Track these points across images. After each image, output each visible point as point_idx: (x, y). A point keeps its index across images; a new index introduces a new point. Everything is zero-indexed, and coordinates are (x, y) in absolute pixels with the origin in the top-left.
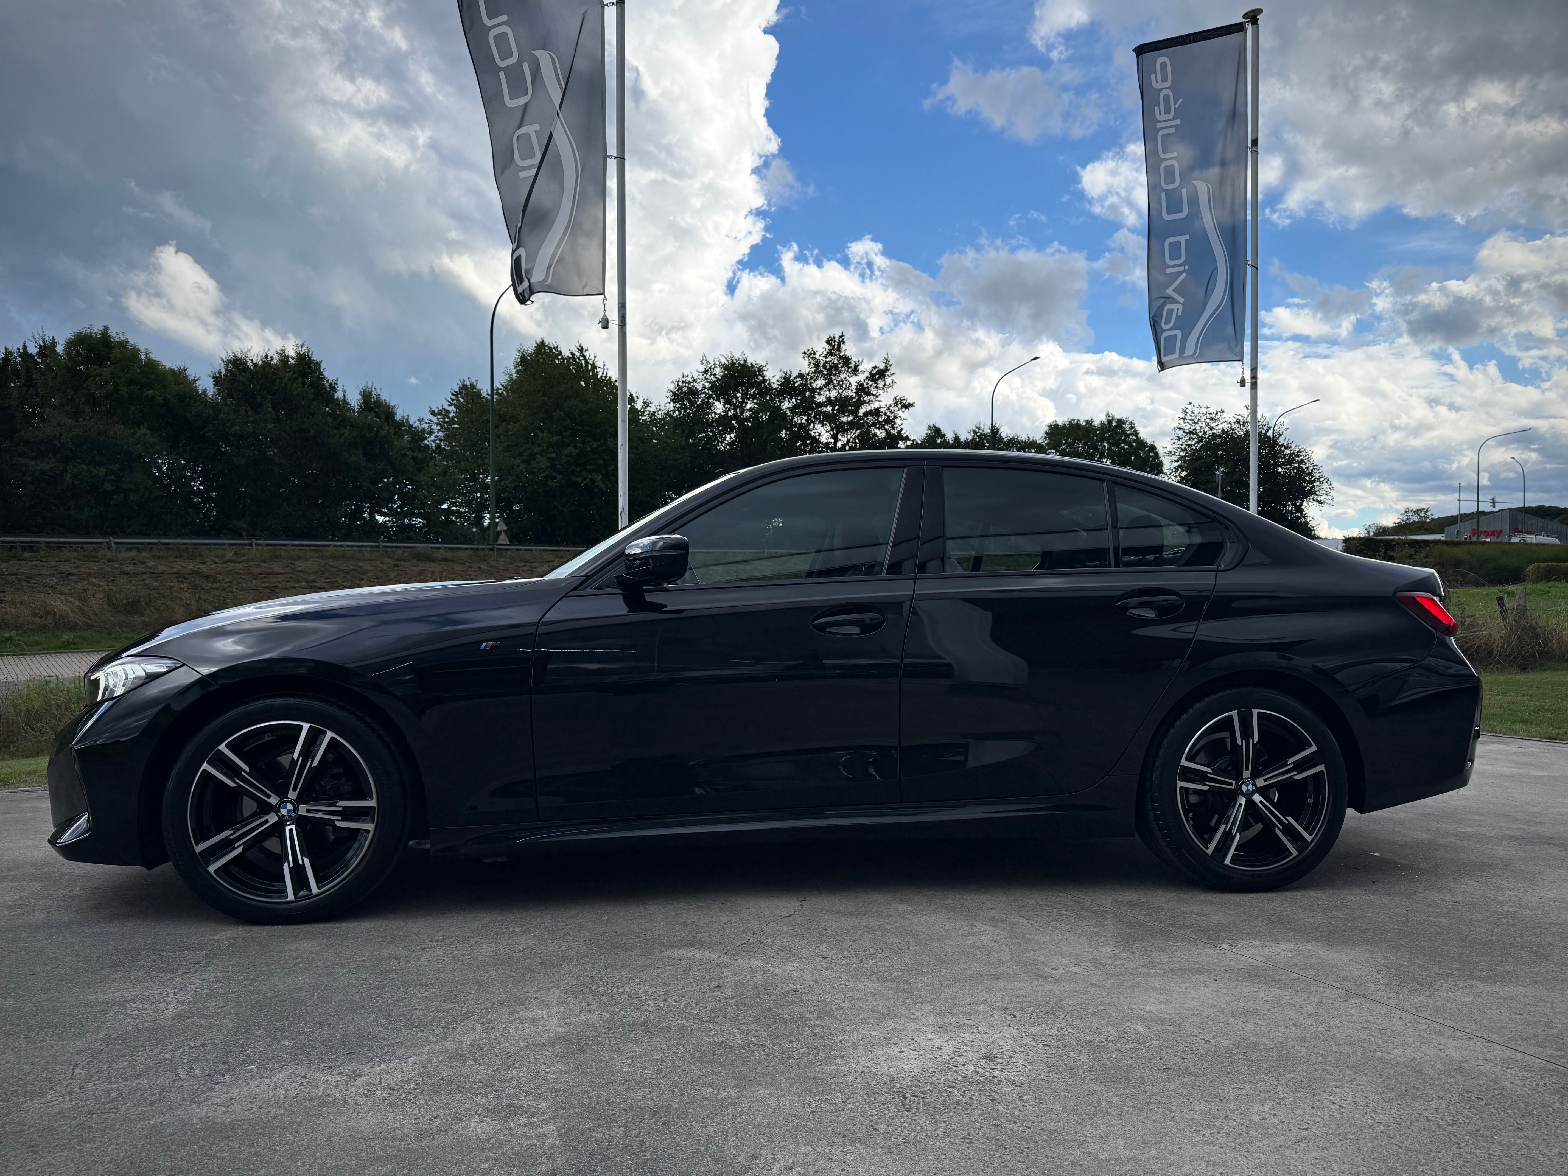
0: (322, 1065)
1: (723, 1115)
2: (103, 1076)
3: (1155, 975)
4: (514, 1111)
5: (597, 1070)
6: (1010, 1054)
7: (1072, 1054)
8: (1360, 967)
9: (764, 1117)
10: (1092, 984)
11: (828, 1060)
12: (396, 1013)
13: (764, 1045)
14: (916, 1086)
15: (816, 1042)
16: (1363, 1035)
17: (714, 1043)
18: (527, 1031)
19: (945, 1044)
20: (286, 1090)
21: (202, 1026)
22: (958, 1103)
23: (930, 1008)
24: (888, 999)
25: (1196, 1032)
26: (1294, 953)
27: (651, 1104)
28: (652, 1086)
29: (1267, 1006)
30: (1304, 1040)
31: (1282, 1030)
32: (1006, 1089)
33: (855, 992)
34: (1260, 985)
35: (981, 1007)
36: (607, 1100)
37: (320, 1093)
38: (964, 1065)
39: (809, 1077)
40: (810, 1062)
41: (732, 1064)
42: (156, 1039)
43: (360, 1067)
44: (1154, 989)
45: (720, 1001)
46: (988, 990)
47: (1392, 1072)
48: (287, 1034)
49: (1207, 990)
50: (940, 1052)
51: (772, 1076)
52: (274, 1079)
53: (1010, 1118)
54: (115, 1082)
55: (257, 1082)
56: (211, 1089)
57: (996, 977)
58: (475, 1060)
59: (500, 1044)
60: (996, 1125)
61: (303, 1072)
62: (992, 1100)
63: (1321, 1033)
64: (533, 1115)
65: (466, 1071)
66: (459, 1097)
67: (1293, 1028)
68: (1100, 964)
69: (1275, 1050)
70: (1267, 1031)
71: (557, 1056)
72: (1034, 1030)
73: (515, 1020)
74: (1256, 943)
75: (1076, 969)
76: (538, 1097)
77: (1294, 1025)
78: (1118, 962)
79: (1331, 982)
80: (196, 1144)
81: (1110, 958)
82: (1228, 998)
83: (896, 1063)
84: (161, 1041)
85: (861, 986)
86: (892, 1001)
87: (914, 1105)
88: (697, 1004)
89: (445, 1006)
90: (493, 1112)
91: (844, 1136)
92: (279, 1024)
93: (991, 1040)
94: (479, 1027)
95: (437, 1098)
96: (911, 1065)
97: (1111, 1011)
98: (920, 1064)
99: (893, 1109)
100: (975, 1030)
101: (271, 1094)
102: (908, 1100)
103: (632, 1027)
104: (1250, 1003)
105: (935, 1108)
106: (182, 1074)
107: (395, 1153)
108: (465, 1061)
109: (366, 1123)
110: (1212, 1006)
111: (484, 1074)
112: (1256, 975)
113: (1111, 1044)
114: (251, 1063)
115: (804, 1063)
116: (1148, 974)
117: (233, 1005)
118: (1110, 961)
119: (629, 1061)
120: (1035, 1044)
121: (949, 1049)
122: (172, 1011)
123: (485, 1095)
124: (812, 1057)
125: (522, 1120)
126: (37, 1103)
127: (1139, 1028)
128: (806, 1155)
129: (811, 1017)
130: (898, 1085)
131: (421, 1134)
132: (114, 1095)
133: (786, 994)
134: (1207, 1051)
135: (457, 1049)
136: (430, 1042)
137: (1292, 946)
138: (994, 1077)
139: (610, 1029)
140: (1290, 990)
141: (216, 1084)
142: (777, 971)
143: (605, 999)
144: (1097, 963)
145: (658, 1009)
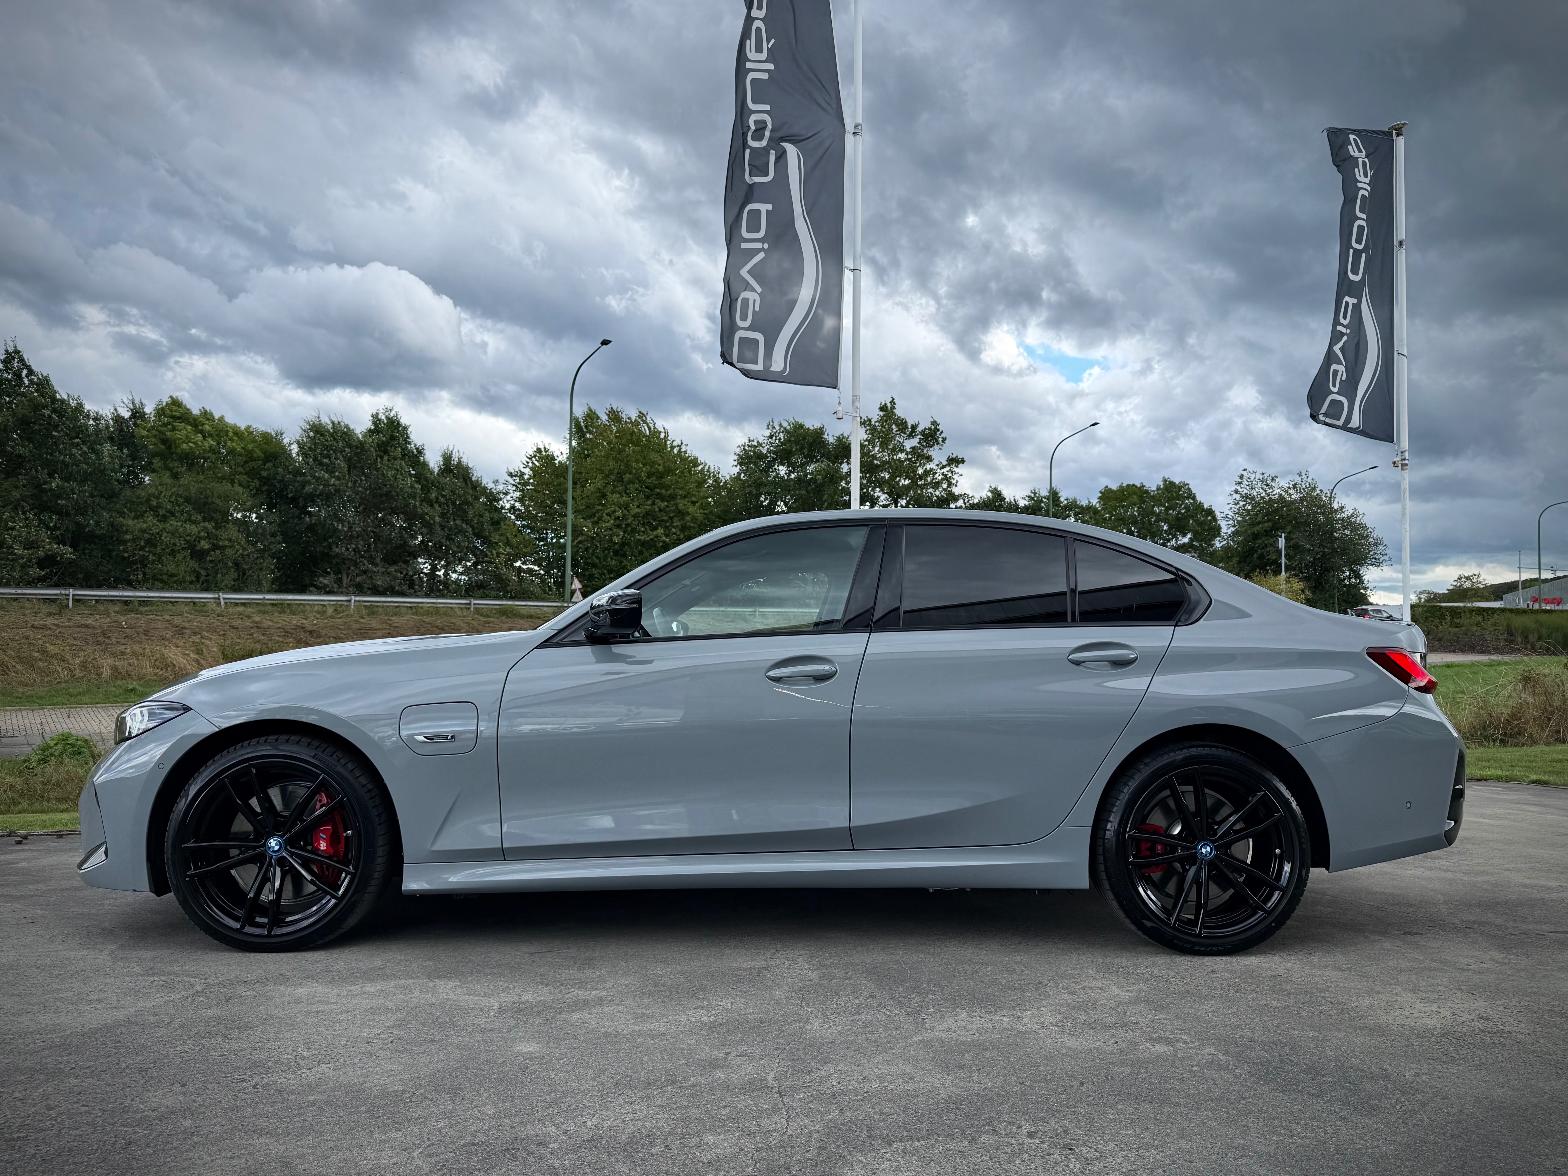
0: (983, 1011)
3: (1554, 970)
4: (1169, 1040)
6: (1498, 1016)
10: (1510, 975)
11: (1362, 1017)
12: (985, 980)
14: (1449, 1033)
15: (1338, 1006)
18: (1104, 994)
23: (1400, 988)
24: (1360, 982)
28: (1250, 1029)
32: (1520, 1036)
36: (1228, 1036)
38: (1470, 1022)
46: (1432, 977)
50: (1442, 1014)
53: (1543, 1052)
57: (1428, 969)
58: (1092, 1010)
59: (1095, 1001)
62: (1517, 1043)
64: (1186, 1043)
65: (1096, 1017)
66: (1114, 1031)
68: (1500, 962)
71: (1150, 1010)
73: (1084, 987)
75: (1485, 965)
76: (1174, 1033)
78: (1514, 961)
81: (1503, 958)
83: (1416, 1020)
84: (836, 993)
85: (1327, 973)
86: (1364, 983)
90: (1155, 1040)
93: (1472, 1008)
95: (1099, 1031)
96: (1429, 1021)
98: (1436, 1021)
100: (1453, 1002)
102: (1454, 1041)
103: (1182, 994)
105: (1479, 1045)
107: (1118, 1061)
108: (1086, 1011)
111: (1112, 1019)
116: (1547, 969)
117: (852, 972)
120: (1509, 1011)
123: (1132, 1031)
124: (1347, 1015)
125: (1182, 1045)
129: (1313, 991)
130: (1435, 1033)
135: (1068, 1004)
136: (1041, 999)
138: (1502, 1030)
143: (1134, 976)
144: (1497, 962)
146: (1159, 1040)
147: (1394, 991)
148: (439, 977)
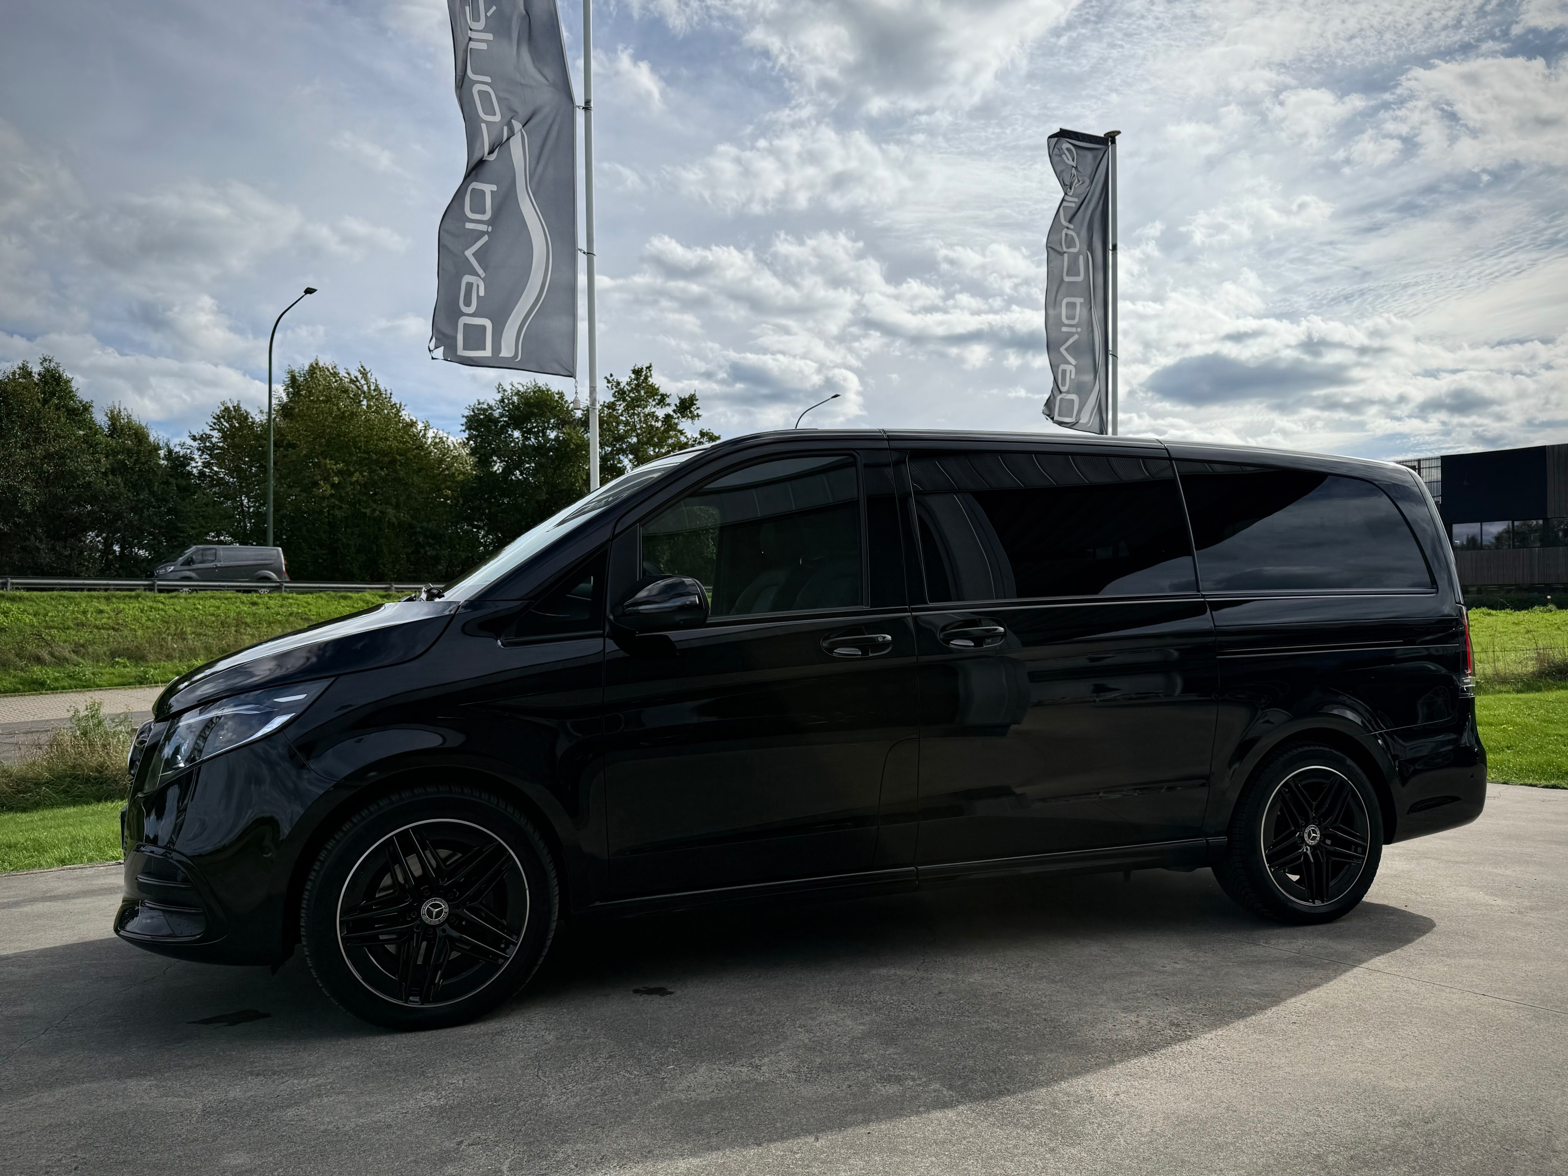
0: (723, 1062)
3: (1234, 966)
5: (921, 1050)
10: (1198, 975)
12: (725, 1025)
13: (1018, 1028)
15: (1051, 1024)
18: (838, 1030)
20: (720, 1079)
21: (590, 1044)
23: (1105, 997)
24: (1070, 994)
33: (1043, 991)
37: (748, 1079)
40: (1061, 1036)
41: (1010, 1041)
42: (569, 1055)
43: (752, 1061)
45: (954, 1002)
46: (1132, 983)
47: (1430, 1015)
48: (663, 1044)
52: (700, 1072)
54: (586, 1083)
55: (691, 1075)
56: (664, 1082)
57: (1130, 974)
58: (827, 1050)
61: (715, 1067)
65: (830, 1058)
66: (848, 1073)
68: (1191, 961)
71: (882, 1044)
73: (820, 1023)
75: (1178, 966)
76: (903, 1069)
78: (1202, 959)
81: (1193, 957)
84: (574, 1056)
85: (1042, 986)
86: (1074, 995)
88: (939, 1005)
89: (754, 1018)
90: (886, 1080)
92: (647, 1039)
95: (833, 1075)
100: (1149, 1009)
101: (714, 1082)
103: (911, 1023)
106: (627, 1075)
108: (821, 1052)
109: (806, 1093)
111: (846, 1059)
114: (667, 1065)
115: (1057, 1037)
116: (1228, 966)
117: (590, 1028)
118: (1196, 959)
119: (937, 1044)
123: (865, 1071)
124: (1059, 1033)
126: (551, 1100)
129: (1029, 1008)
132: (598, 1091)
133: (995, 995)
135: (805, 1045)
136: (779, 1042)
141: (663, 1079)
142: (971, 980)
143: (868, 1006)
144: (1188, 961)
145: (915, 1010)
146: (889, 1079)
147: (1100, 1002)
148: (130, 1077)
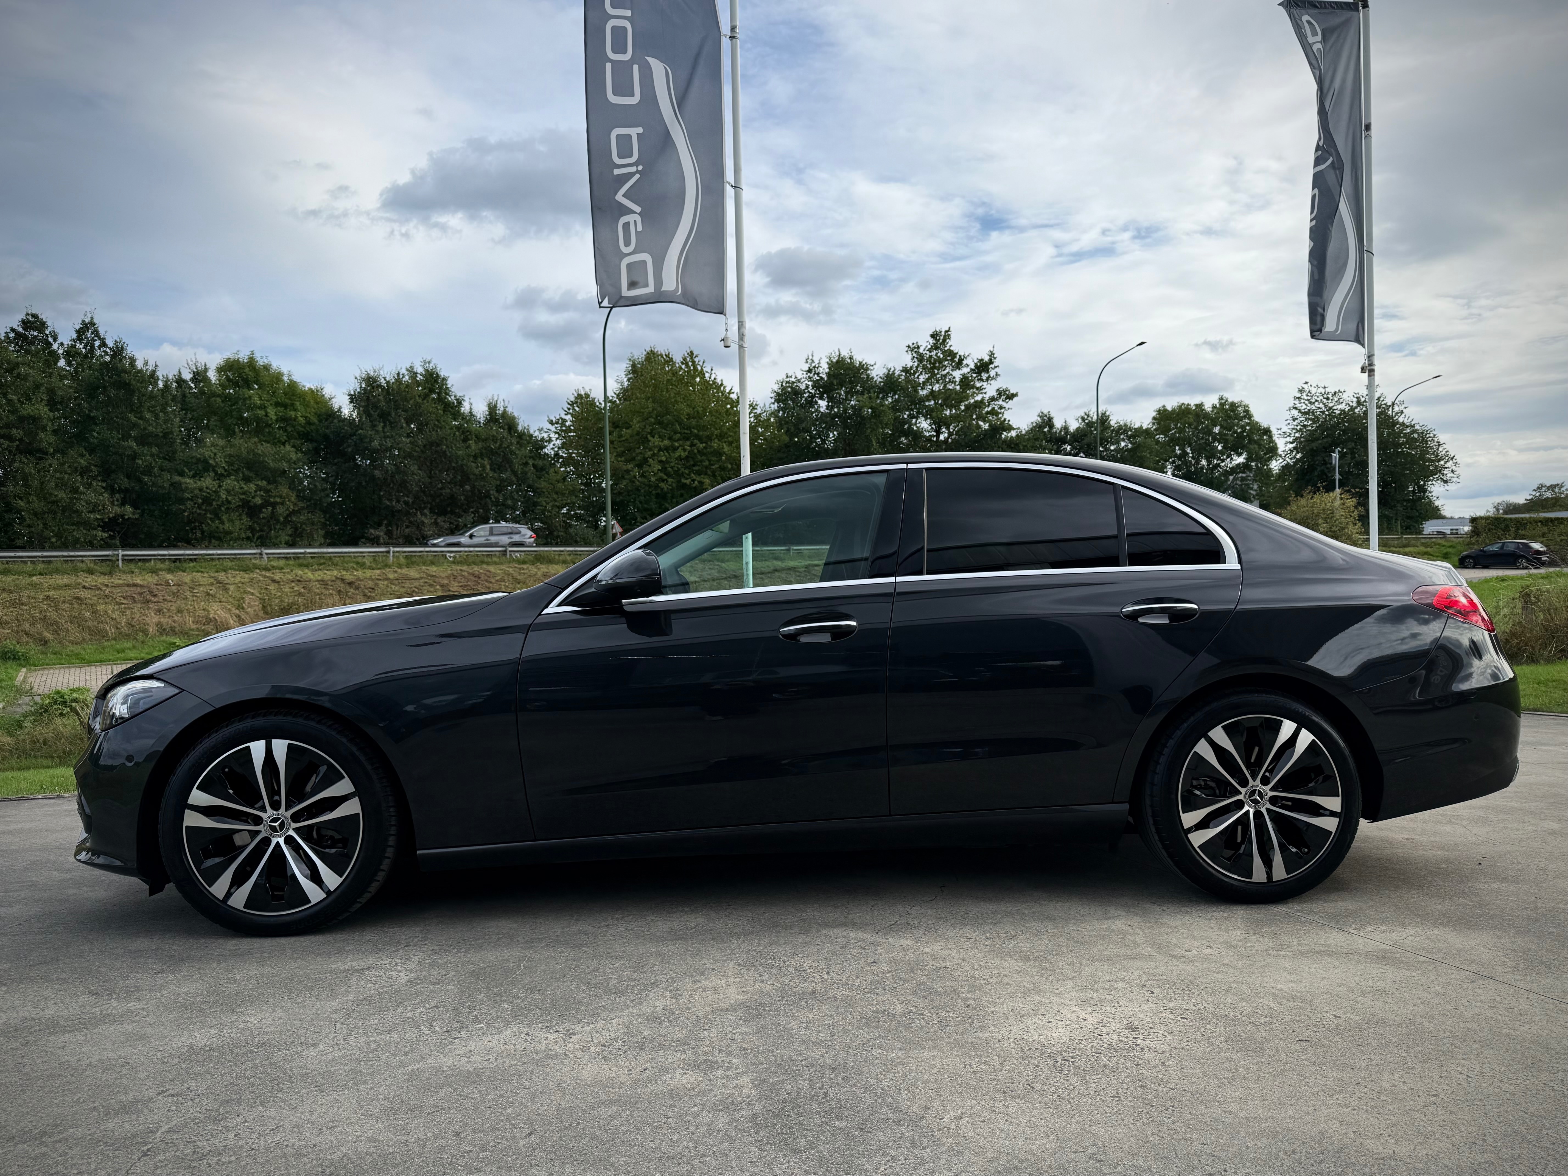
0: (540, 1025)
1: (895, 1073)
2: (360, 1031)
3: (1285, 956)
4: (711, 1065)
5: (777, 1032)
6: (1151, 1025)
7: (1208, 1027)
8: (1488, 951)
9: (931, 1075)
10: (1224, 965)
11: (982, 1028)
12: (593, 981)
13: (922, 1014)
14: (1065, 1052)
15: (970, 1012)
16: (1490, 1013)
17: (877, 1011)
18: (710, 998)
19: (1088, 1016)
20: (515, 1045)
21: (431, 991)
22: (1105, 1066)
23: (1072, 984)
24: (1032, 976)
25: (1326, 1009)
26: (1422, 938)
27: (828, 1061)
28: (828, 1047)
29: (1395, 986)
30: (1433, 1018)
31: (1410, 1007)
32: (1149, 1056)
33: (1001, 970)
34: (1388, 967)
35: (1120, 985)
36: (790, 1057)
37: (543, 1048)
38: (1108, 1034)
39: (968, 1043)
40: (966, 1029)
41: (897, 1030)
42: (396, 1001)
43: (573, 1027)
44: (1285, 969)
45: (878, 976)
46: (1125, 969)
47: (1519, 1047)
48: (504, 998)
49: (1336, 971)
50: (1085, 1023)
51: (934, 1041)
52: (503, 1035)
53: (1154, 1080)
54: (372, 1036)
55: (489, 1038)
56: (451, 1043)
57: (1133, 957)
58: (670, 1022)
59: (689, 1009)
60: (1142, 1086)
61: (525, 1030)
62: (1137, 1065)
63: (1448, 1011)
64: (728, 1069)
65: (663, 1031)
66: (661, 1053)
67: (1421, 1007)
68: (1231, 946)
69: (1404, 1025)
70: (1395, 1009)
71: (740, 1019)
72: (1170, 1005)
73: (698, 988)
74: (1384, 928)
75: (1209, 951)
76: (729, 1054)
77: (1422, 1003)
78: (1249, 945)
79: (1458, 965)
80: (451, 1087)
81: (1241, 940)
82: (1357, 979)
83: (1045, 1032)
84: (401, 1003)
85: (1006, 964)
86: (1036, 978)
87: (1065, 1068)
88: (857, 978)
89: (635, 975)
90: (695, 1066)
91: (1004, 1092)
92: (496, 990)
93: (1132, 1013)
94: (668, 994)
95: (642, 1053)
96: (1058, 1033)
97: (1245, 988)
98: (1067, 1033)
99: (1046, 1071)
100: (1116, 1004)
101: (503, 1048)
102: (1059, 1064)
103: (802, 996)
104: (1379, 984)
105: (1084, 1070)
106: (425, 1030)
107: (616, 1097)
108: (661, 1023)
109: (587, 1073)
110: (1342, 985)
111: (679, 1034)
112: (1384, 958)
113: (1245, 1018)
114: (480, 1022)
115: (961, 1030)
116: (1278, 956)
117: (453, 973)
118: (1240, 944)
119: (804, 1025)
120: (1173, 1017)
121: (1092, 1020)
122: (403, 977)
123: (684, 1052)
124: (967, 1025)
125: (720, 1072)
126: (313, 1052)
127: (1272, 1004)
128: (972, 1107)
129: (963, 990)
130: (1049, 1051)
131: (636, 1082)
132: (373, 1046)
133: (937, 970)
134: (1338, 1026)
135: (652, 1013)
136: (628, 1007)
137: (1419, 931)
138: (1137, 1045)
139: (783, 998)
140: (1419, 972)
141: (455, 1039)
142: (927, 950)
143: (774, 971)
144: (1228, 945)
145: (823, 981)
